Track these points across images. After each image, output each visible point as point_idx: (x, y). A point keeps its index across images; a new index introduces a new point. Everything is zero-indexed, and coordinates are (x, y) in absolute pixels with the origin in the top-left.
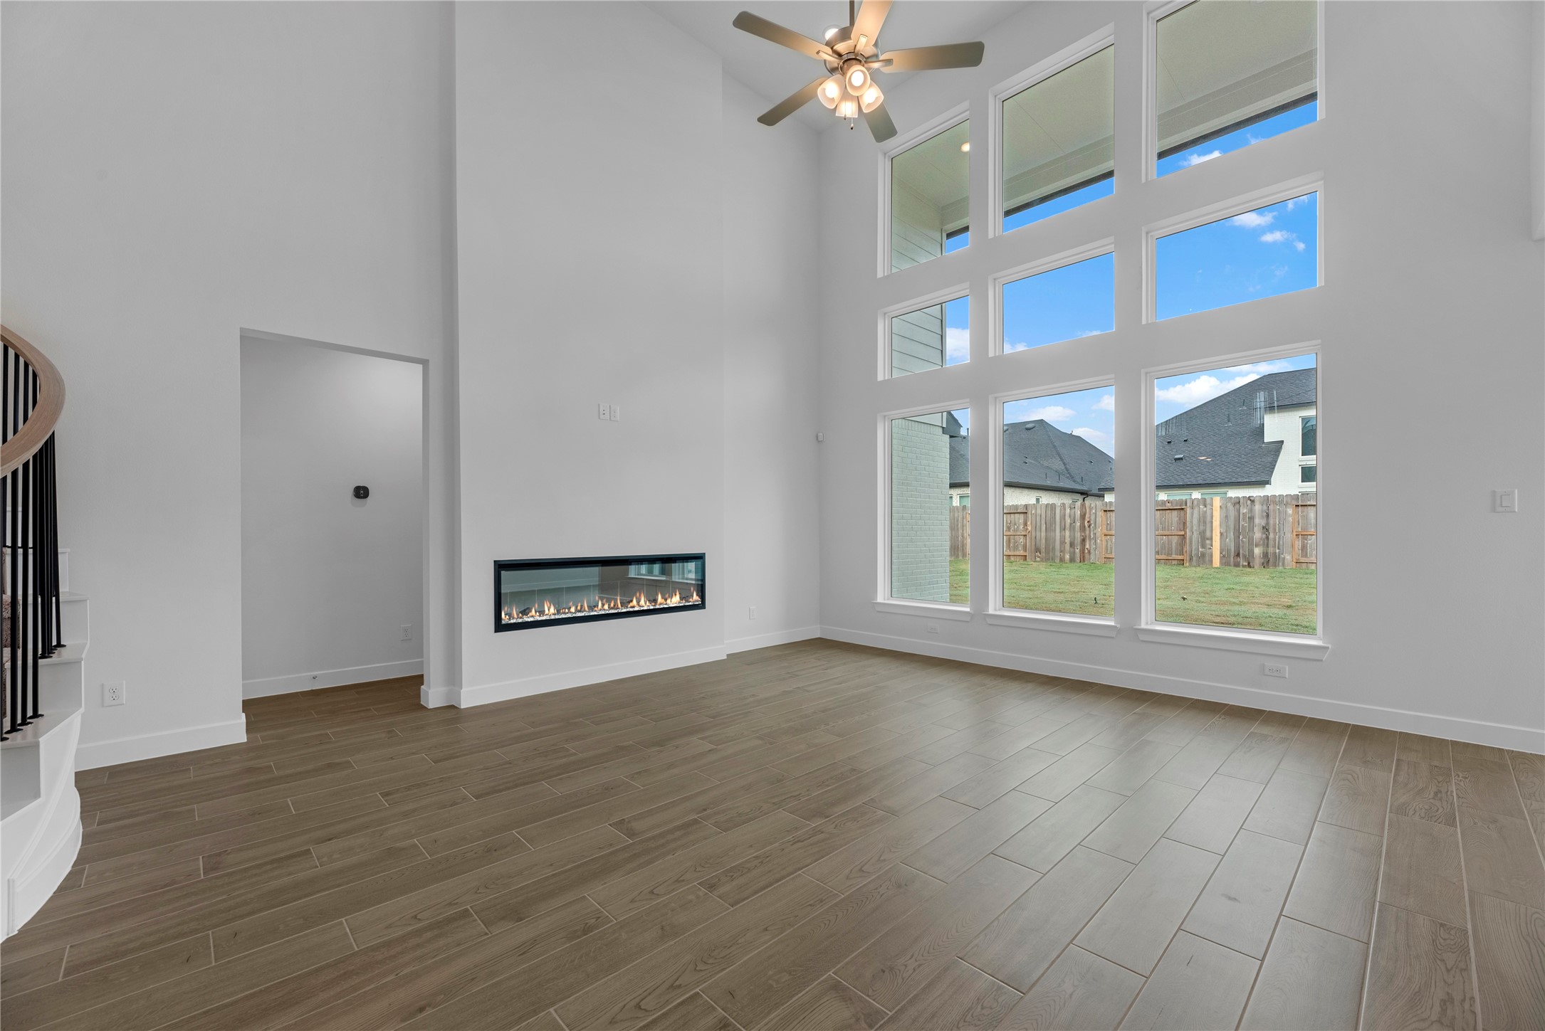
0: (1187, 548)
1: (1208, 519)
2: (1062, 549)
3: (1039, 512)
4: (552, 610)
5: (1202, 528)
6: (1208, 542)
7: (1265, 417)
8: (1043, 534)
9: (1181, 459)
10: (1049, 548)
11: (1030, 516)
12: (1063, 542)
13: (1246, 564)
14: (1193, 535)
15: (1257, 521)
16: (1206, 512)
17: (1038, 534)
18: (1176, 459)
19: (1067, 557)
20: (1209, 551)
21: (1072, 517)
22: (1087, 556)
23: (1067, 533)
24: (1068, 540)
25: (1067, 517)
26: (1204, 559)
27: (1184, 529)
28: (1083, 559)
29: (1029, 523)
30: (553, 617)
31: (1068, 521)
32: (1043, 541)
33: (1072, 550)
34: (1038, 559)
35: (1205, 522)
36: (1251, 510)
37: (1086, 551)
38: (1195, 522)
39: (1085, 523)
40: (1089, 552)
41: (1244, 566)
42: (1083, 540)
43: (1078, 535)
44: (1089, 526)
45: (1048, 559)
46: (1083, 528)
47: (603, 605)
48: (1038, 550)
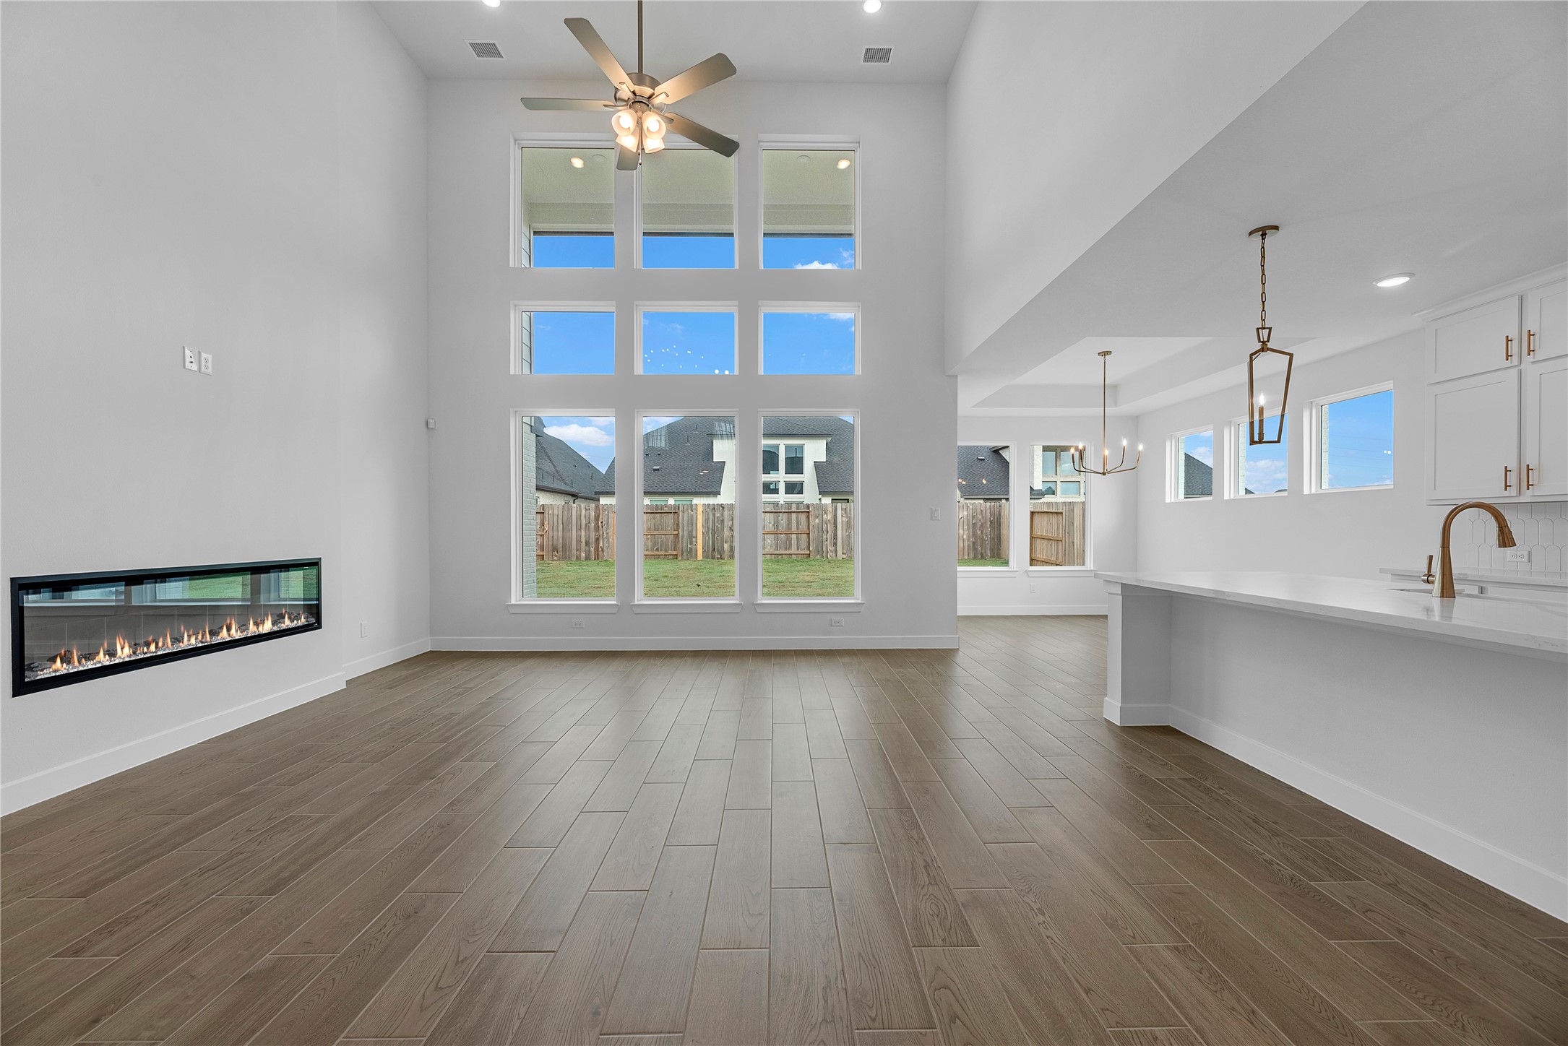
0: (680, 545)
1: (694, 522)
2: (579, 547)
3: (556, 512)
4: (127, 651)
5: (690, 528)
6: (694, 540)
7: (714, 441)
8: (560, 534)
9: (658, 470)
10: (566, 547)
11: (547, 516)
12: (579, 541)
13: (719, 556)
14: (683, 533)
15: (726, 523)
16: (692, 516)
17: (555, 533)
18: (655, 470)
19: (583, 555)
20: (694, 547)
21: (587, 518)
22: (600, 553)
23: (583, 533)
24: (583, 540)
25: (583, 518)
26: (691, 554)
27: (678, 530)
28: (597, 557)
29: (546, 523)
30: (127, 659)
31: (584, 522)
32: (561, 540)
33: (587, 548)
34: (555, 558)
35: (692, 524)
36: (722, 515)
37: (600, 549)
38: (685, 523)
39: (598, 522)
40: (603, 550)
41: (718, 558)
42: (597, 540)
43: (593, 534)
44: (602, 527)
45: (566, 558)
46: (597, 528)
47: (189, 636)
48: (555, 549)
